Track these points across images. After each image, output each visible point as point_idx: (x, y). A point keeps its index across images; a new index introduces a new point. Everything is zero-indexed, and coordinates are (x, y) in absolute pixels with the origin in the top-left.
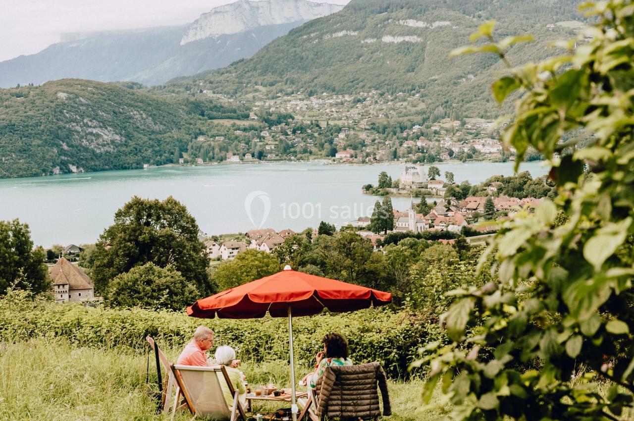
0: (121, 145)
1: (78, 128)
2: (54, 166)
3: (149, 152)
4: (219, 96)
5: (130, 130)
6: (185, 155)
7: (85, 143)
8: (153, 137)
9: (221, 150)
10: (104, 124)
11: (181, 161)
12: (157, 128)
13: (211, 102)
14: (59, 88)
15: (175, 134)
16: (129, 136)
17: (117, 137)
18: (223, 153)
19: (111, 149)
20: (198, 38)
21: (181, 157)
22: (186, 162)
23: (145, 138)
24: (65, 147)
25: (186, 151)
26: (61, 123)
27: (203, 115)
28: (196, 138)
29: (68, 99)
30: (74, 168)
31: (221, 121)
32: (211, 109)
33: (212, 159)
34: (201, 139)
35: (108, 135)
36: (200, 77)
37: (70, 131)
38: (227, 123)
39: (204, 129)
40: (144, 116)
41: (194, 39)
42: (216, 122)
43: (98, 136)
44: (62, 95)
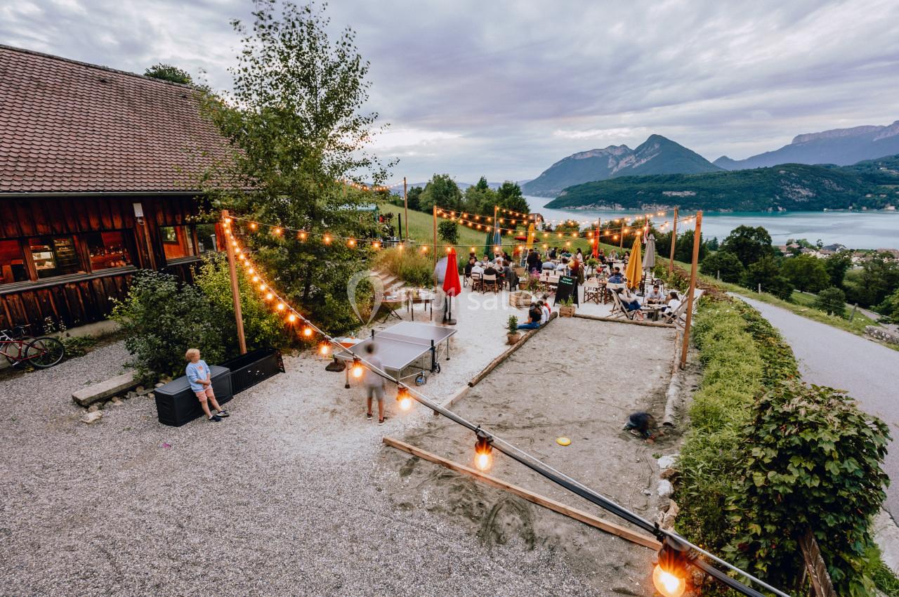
0: (813, 198)
1: (788, 189)
2: (769, 207)
3: (830, 202)
4: (892, 171)
5: (820, 190)
6: (854, 205)
7: (790, 196)
8: (835, 194)
9: (882, 203)
10: (804, 186)
11: (851, 208)
12: (838, 189)
13: (883, 174)
14: (782, 168)
15: (851, 192)
16: (818, 193)
17: (811, 194)
18: (883, 204)
19: (805, 200)
20: (889, 135)
21: (851, 205)
22: (854, 208)
23: (829, 195)
24: (778, 198)
25: (856, 202)
26: (778, 186)
27: (874, 182)
28: (865, 195)
29: (786, 174)
30: (780, 209)
31: (887, 186)
32: (882, 179)
33: (873, 207)
34: (869, 196)
35: (804, 192)
36: (880, 160)
37: (782, 189)
38: (891, 187)
39: (873, 190)
40: (832, 183)
41: (884, 137)
42: (883, 186)
43: (799, 193)
44: (782, 172)
